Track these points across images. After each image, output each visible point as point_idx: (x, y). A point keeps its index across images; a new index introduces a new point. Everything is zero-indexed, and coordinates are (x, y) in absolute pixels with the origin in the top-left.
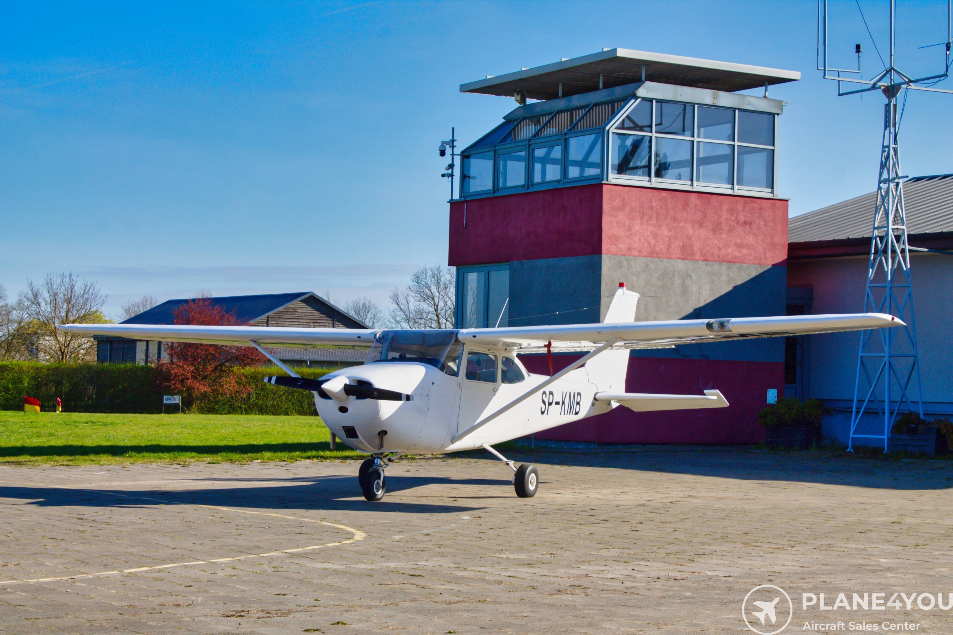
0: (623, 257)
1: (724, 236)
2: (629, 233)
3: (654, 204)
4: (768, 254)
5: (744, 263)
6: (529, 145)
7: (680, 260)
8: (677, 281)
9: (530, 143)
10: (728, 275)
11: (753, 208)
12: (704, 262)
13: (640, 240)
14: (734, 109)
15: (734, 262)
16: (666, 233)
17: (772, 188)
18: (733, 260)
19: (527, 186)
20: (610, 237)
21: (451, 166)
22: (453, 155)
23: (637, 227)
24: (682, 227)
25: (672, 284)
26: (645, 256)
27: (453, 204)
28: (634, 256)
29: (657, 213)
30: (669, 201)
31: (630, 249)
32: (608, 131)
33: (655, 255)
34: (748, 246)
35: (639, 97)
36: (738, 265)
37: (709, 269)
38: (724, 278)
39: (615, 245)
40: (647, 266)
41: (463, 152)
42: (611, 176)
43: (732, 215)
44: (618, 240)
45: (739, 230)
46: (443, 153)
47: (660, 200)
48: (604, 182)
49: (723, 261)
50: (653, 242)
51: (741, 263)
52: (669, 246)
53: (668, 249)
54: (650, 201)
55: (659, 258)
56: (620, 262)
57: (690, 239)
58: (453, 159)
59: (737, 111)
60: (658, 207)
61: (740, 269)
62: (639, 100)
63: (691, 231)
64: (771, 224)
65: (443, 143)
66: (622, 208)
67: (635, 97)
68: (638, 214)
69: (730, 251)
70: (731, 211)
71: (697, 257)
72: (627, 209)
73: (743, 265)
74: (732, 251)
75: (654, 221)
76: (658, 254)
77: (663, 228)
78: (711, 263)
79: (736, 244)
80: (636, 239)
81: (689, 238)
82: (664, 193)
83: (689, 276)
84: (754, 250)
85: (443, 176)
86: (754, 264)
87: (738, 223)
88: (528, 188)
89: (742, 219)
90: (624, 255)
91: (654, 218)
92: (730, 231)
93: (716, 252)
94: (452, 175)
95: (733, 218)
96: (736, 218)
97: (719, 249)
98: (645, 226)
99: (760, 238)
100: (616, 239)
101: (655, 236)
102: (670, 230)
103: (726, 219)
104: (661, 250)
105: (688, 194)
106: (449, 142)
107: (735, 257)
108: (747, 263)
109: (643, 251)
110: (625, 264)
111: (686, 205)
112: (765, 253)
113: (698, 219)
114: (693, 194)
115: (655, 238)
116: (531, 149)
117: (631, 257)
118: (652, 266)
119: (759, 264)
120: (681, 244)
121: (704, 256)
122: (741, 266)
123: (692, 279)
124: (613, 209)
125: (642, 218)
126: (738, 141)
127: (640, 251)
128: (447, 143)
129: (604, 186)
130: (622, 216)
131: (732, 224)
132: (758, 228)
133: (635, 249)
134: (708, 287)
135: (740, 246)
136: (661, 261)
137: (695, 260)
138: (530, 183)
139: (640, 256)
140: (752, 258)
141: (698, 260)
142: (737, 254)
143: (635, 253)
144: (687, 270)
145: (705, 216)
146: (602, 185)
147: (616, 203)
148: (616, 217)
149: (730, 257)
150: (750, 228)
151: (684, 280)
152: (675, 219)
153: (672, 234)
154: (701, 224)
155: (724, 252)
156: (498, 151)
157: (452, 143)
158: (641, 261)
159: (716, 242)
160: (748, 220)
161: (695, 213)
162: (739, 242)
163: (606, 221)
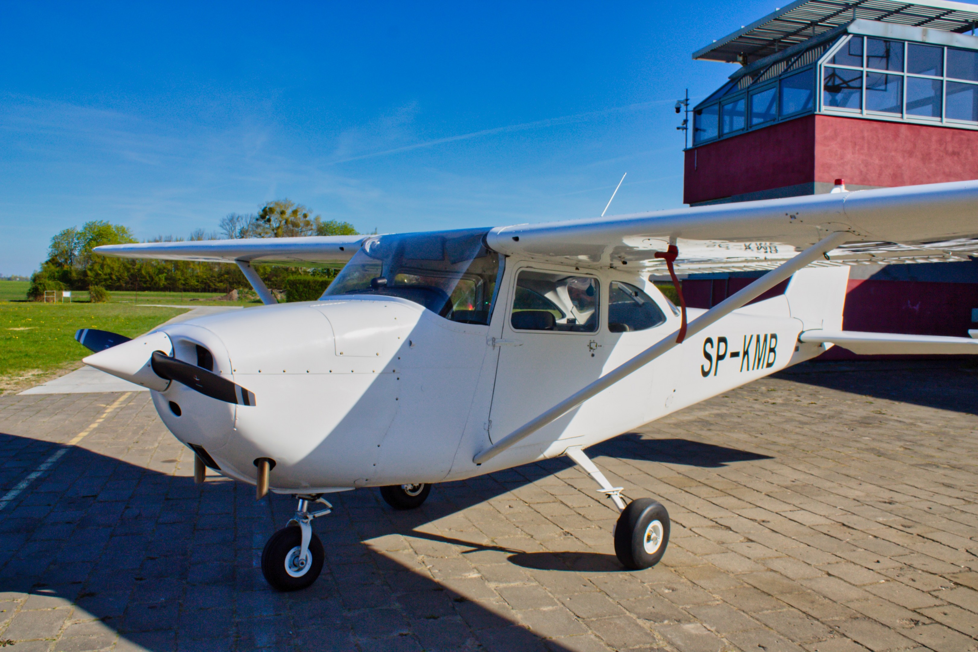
1: (933, 165)
2: (842, 161)
3: (866, 134)
6: (748, 92)
9: (749, 89)
11: (961, 139)
13: (852, 168)
14: (942, 47)
16: (877, 161)
19: (746, 129)
20: (822, 166)
21: (686, 121)
22: (687, 111)
23: (849, 156)
24: (892, 156)
26: (857, 184)
27: (688, 152)
29: (869, 143)
30: (880, 131)
32: (820, 66)
33: (866, 183)
34: (956, 175)
35: (849, 34)
39: (827, 173)
41: (695, 108)
42: (823, 108)
43: (941, 145)
44: (830, 168)
45: (948, 160)
46: (678, 110)
47: (871, 131)
48: (816, 113)
50: (864, 170)
52: (880, 175)
53: (879, 177)
54: (862, 132)
55: (870, 185)
58: (687, 115)
59: (946, 49)
60: (870, 137)
62: (850, 36)
63: (901, 160)
65: (679, 102)
66: (834, 138)
67: (846, 33)
68: (850, 144)
69: (938, 179)
70: (940, 141)
72: (839, 139)
75: (865, 150)
76: (869, 181)
77: (874, 157)
79: (944, 173)
80: (848, 167)
81: (899, 167)
82: (875, 125)
85: (678, 128)
87: (947, 153)
88: (747, 130)
89: (950, 149)
91: (866, 148)
92: (939, 160)
94: (686, 129)
95: (942, 148)
96: (945, 148)
97: (929, 177)
98: (856, 155)
99: (967, 167)
100: (828, 167)
101: (867, 164)
102: (881, 159)
103: (936, 150)
104: (872, 178)
105: (898, 125)
106: (684, 101)
109: (855, 179)
111: (896, 136)
113: (908, 149)
114: (903, 126)
115: (866, 166)
116: (749, 96)
120: (892, 173)
124: (825, 138)
125: (854, 147)
126: (947, 76)
127: (851, 179)
128: (682, 102)
129: (817, 118)
130: (834, 146)
131: (941, 154)
132: (966, 158)
133: (846, 177)
135: (948, 175)
138: (749, 125)
139: (852, 184)
143: (847, 181)
145: (915, 145)
146: (813, 116)
147: (828, 133)
148: (828, 146)
150: (958, 158)
152: (885, 149)
153: (883, 163)
154: (911, 154)
156: (722, 103)
157: (686, 102)
159: (926, 170)
160: (956, 150)
161: (905, 143)
162: (947, 170)
163: (818, 150)
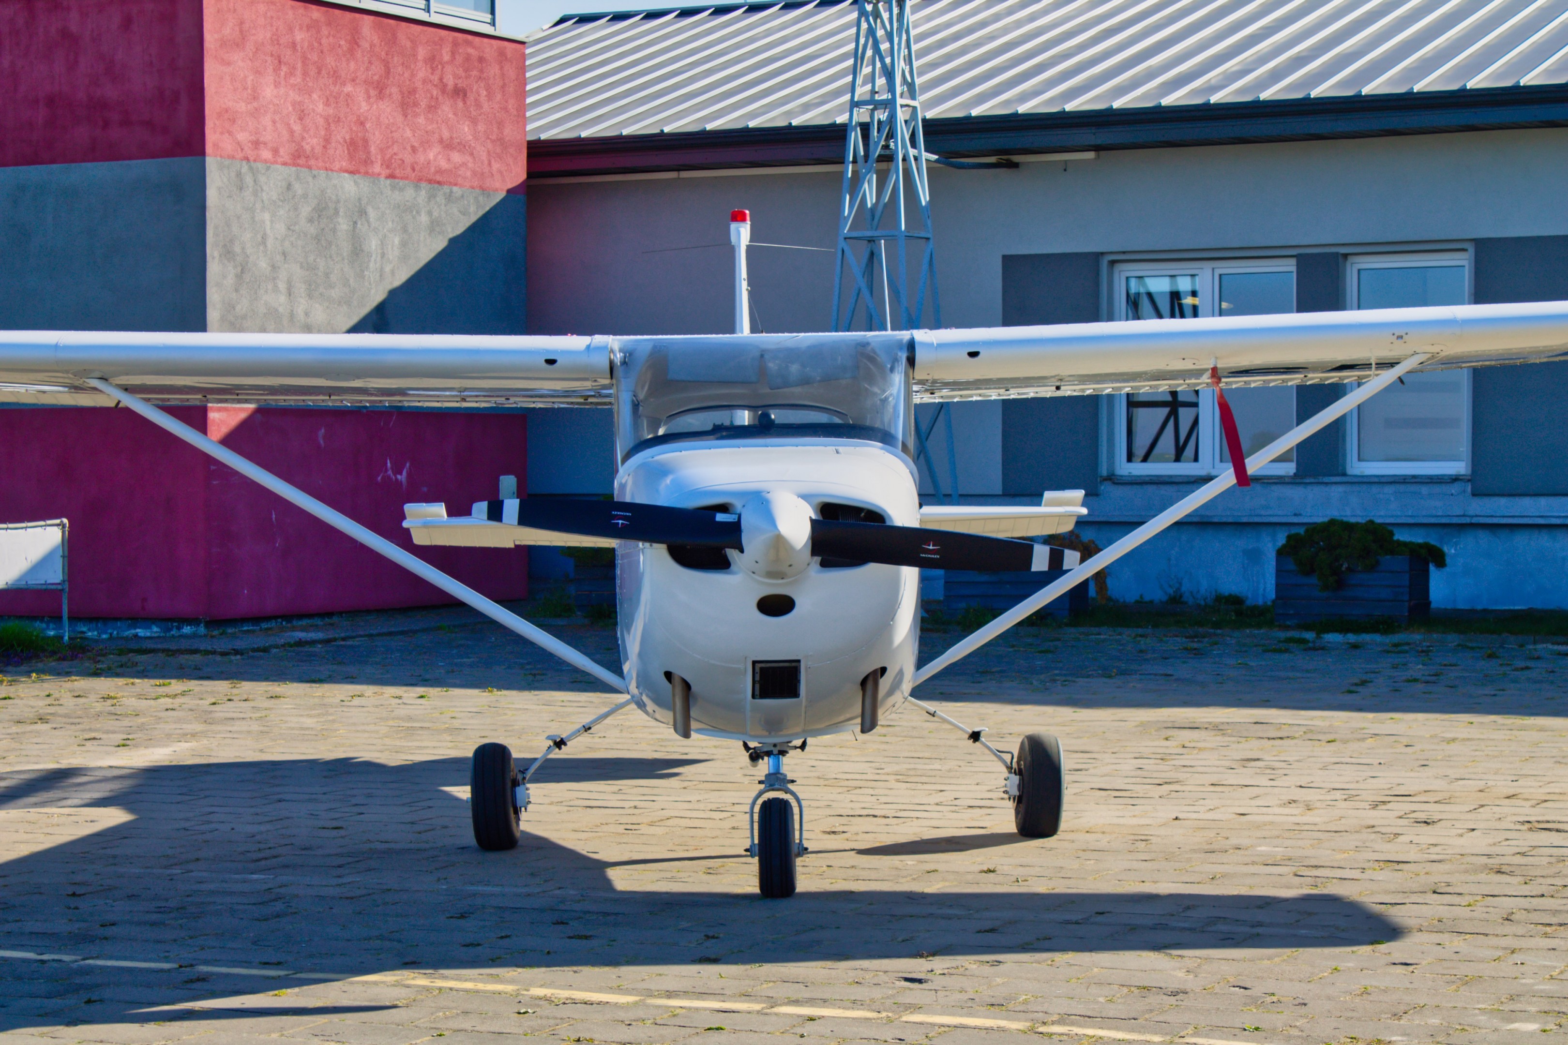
0: (244, 163)
1: (421, 120)
2: (255, 104)
4: (496, 166)
5: (456, 185)
7: (346, 175)
8: (343, 225)
10: (430, 213)
11: (468, 58)
12: (388, 181)
13: (274, 122)
15: (439, 183)
16: (320, 108)
17: (493, 12)
18: (438, 178)
20: (219, 115)
24: (348, 95)
25: (334, 230)
26: (285, 164)
28: (266, 161)
29: (305, 60)
30: (325, 31)
31: (256, 144)
33: (302, 161)
34: (462, 147)
36: (446, 189)
37: (397, 196)
38: (424, 219)
39: (230, 133)
40: (289, 187)
43: (433, 70)
44: (233, 121)
45: (446, 109)
47: (309, 28)
49: (420, 180)
50: (297, 128)
51: (450, 184)
52: (327, 140)
53: (325, 147)
54: (291, 29)
55: (310, 168)
56: (239, 174)
57: (362, 124)
60: (306, 44)
61: (449, 198)
63: (364, 107)
64: (499, 96)
66: (239, 43)
68: (269, 59)
69: (431, 156)
70: (432, 61)
71: (377, 168)
72: (250, 46)
73: (455, 189)
74: (434, 156)
75: (297, 79)
76: (307, 157)
77: (315, 96)
78: (402, 183)
79: (441, 141)
80: (266, 120)
81: (361, 122)
83: (363, 213)
84: (472, 154)
86: (473, 188)
87: (443, 89)
89: (450, 81)
90: (247, 159)
91: (299, 73)
92: (432, 108)
93: (409, 159)
95: (435, 78)
96: (441, 79)
97: (414, 150)
98: (282, 91)
99: (481, 127)
100: (230, 119)
101: (301, 115)
102: (327, 104)
103: (424, 81)
104: (313, 149)
105: (357, 15)
107: (440, 171)
108: (461, 186)
109: (282, 151)
110: (249, 179)
111: (355, 43)
112: (490, 164)
113: (376, 78)
114: (366, 17)
115: (301, 119)
117: (259, 165)
118: (298, 188)
119: (481, 188)
120: (348, 137)
121: (388, 167)
122: (451, 192)
123: (368, 222)
124: (223, 43)
125: (276, 70)
127: (275, 151)
130: (240, 62)
131: (435, 93)
132: (478, 105)
133: (265, 144)
134: (397, 241)
135: (448, 146)
136: (314, 177)
137: (373, 175)
139: (276, 162)
140: (469, 174)
141: (379, 174)
142: (444, 164)
143: (266, 154)
144: (360, 199)
145: (388, 71)
148: (229, 64)
149: (433, 169)
150: (465, 103)
151: (355, 223)
152: (335, 75)
153: (331, 111)
154: (380, 89)
155: (421, 158)
158: (281, 173)
159: (409, 133)
160: (461, 84)
161: (370, 63)
162: (446, 134)
163: (212, 70)
